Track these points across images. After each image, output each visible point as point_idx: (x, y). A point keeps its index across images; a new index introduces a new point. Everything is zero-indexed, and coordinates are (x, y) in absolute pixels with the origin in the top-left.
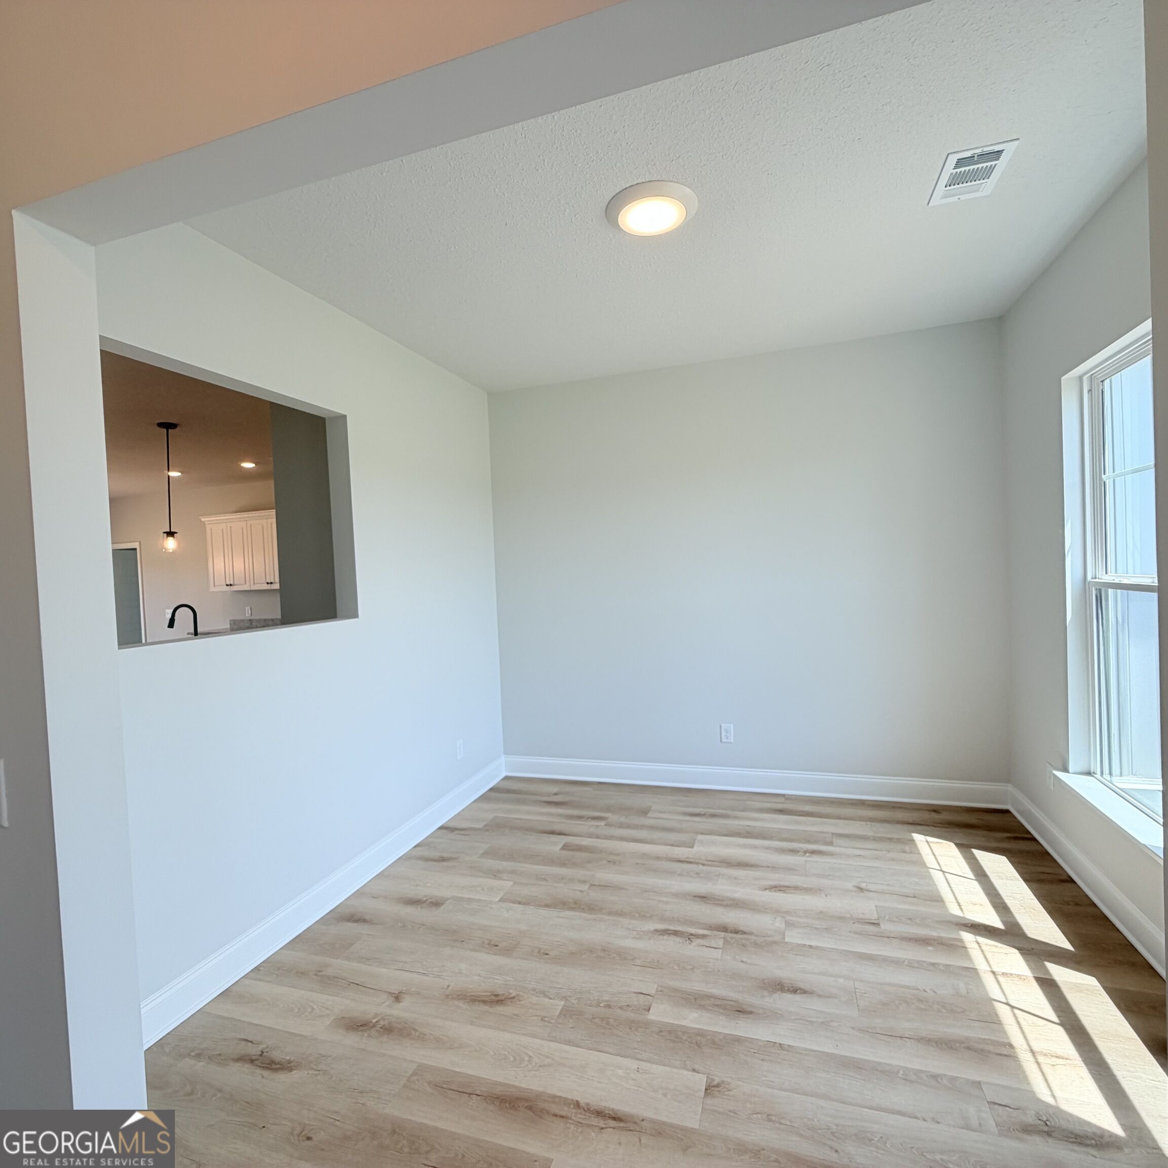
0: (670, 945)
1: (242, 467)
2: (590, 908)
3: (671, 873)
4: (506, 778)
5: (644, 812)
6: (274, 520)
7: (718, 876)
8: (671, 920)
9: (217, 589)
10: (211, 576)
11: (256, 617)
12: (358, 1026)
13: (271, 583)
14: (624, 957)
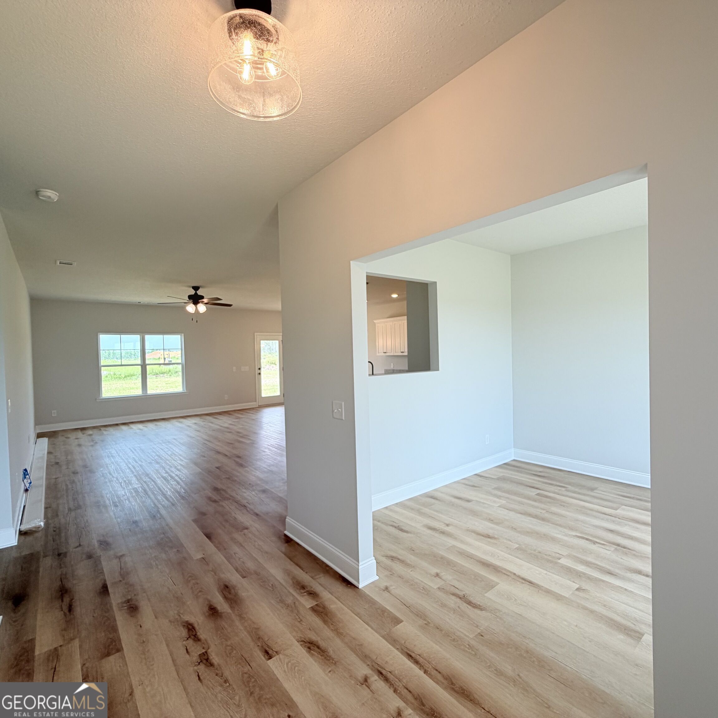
0: (582, 543)
1: (392, 297)
2: (543, 519)
3: (596, 517)
4: (514, 460)
5: (592, 489)
6: (406, 321)
7: (626, 525)
8: (586, 534)
9: (380, 354)
10: (377, 348)
11: (395, 368)
12: (430, 528)
13: (403, 352)
14: (554, 540)
